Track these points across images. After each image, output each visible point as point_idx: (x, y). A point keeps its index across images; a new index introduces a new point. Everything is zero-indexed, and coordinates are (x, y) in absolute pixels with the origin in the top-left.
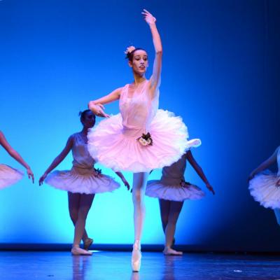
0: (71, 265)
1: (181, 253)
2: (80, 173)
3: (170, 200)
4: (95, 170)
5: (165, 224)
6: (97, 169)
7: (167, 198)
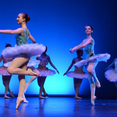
1: (81, 98)
3: (78, 78)
4: (46, 67)
6: (47, 67)
7: (77, 78)
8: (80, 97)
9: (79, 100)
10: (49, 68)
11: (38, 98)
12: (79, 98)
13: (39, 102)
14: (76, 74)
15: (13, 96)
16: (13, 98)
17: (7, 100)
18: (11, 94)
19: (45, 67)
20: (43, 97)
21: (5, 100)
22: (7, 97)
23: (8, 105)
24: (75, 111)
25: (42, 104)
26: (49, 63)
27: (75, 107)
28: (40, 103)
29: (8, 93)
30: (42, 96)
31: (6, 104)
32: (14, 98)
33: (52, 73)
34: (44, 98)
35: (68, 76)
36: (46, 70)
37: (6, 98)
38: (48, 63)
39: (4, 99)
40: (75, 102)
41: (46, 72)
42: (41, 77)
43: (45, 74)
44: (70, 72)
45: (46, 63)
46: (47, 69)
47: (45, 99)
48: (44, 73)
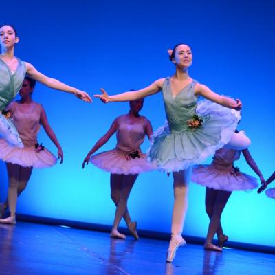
0: (202, 259)
10: (241, 170)
11: (203, 247)
13: (205, 258)
16: (134, 239)
17: (118, 242)
18: (132, 229)
19: (231, 166)
20: (215, 247)
21: (111, 243)
22: (118, 234)
23: (117, 257)
25: (212, 264)
28: (207, 260)
29: (123, 223)
30: (214, 242)
31: (113, 254)
32: (136, 239)
33: (248, 185)
36: (232, 174)
37: (117, 238)
39: (110, 239)
41: (232, 178)
42: (217, 190)
43: (230, 184)
45: (235, 154)
47: (221, 251)
48: (226, 182)
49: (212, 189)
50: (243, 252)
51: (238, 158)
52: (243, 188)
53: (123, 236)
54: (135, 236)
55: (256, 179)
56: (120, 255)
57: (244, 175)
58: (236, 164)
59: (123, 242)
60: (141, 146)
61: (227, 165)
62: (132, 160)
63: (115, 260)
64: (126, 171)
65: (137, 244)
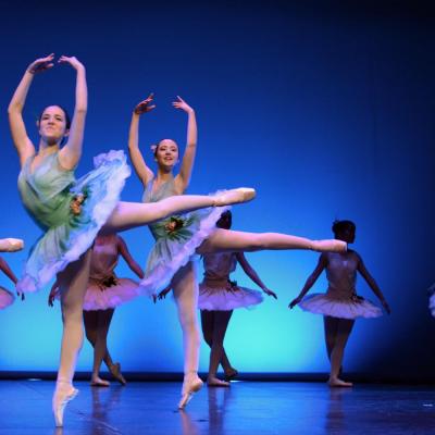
0: (207, 399)
1: (350, 384)
2: (211, 287)
3: (339, 316)
5: (330, 347)
8: (346, 381)
9: (343, 391)
10: (240, 284)
12: (343, 383)
13: (210, 397)
14: (331, 304)
15: (120, 377)
17: (101, 390)
18: (115, 372)
21: (93, 393)
22: (100, 381)
23: (102, 410)
24: (329, 427)
25: (219, 403)
26: (238, 265)
27: (330, 416)
28: (212, 400)
29: (104, 367)
30: (220, 377)
31: (96, 406)
34: (226, 383)
35: (305, 309)
36: (228, 290)
37: (98, 385)
38: (235, 264)
39: (90, 389)
40: (331, 397)
42: (212, 312)
44: (313, 296)
45: (230, 265)
46: (233, 286)
47: (229, 386)
49: (205, 311)
50: (253, 384)
51: (234, 270)
52: (244, 304)
53: (107, 383)
54: (121, 382)
55: (259, 293)
56: (105, 406)
57: (245, 289)
58: (233, 277)
59: (106, 389)
60: (115, 270)
61: (221, 279)
62: (108, 289)
63: (99, 414)
64: (103, 306)
65: (124, 390)
